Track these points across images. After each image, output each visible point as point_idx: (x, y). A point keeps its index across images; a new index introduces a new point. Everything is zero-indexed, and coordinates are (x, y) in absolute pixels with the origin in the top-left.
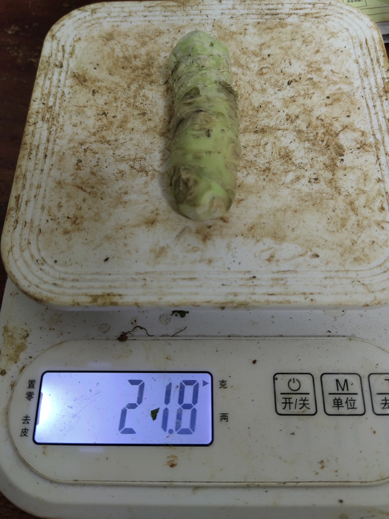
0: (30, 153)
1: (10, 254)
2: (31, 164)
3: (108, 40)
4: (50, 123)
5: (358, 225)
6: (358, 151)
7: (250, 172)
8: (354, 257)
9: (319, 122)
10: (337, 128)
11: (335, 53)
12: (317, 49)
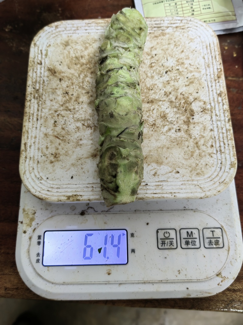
0: (29, 118)
1: (25, 175)
2: (30, 124)
3: (66, 46)
4: (38, 100)
5: (200, 155)
6: (201, 113)
7: (145, 126)
8: (197, 172)
9: (182, 96)
10: (191, 99)
11: (192, 52)
12: (182, 50)
